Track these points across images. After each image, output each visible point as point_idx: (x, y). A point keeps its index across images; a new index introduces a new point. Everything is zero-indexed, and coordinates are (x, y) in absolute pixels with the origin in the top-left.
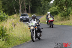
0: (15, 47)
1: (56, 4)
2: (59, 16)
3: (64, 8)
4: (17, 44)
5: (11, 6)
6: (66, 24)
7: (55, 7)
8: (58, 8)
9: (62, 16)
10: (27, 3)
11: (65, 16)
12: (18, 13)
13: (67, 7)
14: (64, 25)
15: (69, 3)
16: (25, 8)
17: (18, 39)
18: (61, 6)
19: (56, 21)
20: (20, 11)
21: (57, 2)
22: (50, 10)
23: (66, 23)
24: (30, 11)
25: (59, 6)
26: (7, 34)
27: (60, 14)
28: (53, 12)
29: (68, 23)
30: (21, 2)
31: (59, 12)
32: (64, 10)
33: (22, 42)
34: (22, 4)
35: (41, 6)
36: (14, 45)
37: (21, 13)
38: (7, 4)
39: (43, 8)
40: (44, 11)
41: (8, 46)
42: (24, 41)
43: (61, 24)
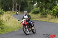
0: (7, 33)
1: (38, 6)
2: (39, 15)
3: (43, 10)
4: (9, 31)
5: (6, 5)
6: (44, 21)
7: (37, 8)
8: (39, 9)
9: (42, 15)
10: (18, 4)
11: (44, 15)
12: (11, 10)
13: (45, 9)
14: (43, 21)
15: (47, 6)
16: (16, 7)
17: (10, 28)
18: (41, 8)
19: (37, 18)
20: (13, 9)
21: (39, 5)
22: (33, 10)
23: (44, 19)
24: (20, 10)
25: (40, 8)
26: (3, 24)
27: (40, 13)
28: (35, 12)
29: (46, 20)
30: (14, 3)
31: (40, 12)
32: (43, 11)
33: (13, 30)
34: (14, 5)
35: (28, 7)
36: (7, 32)
37: (13, 10)
38: (4, 4)
39: (29, 8)
40: (29, 11)
41: (2, 32)
42: (14, 30)
43: (40, 20)
